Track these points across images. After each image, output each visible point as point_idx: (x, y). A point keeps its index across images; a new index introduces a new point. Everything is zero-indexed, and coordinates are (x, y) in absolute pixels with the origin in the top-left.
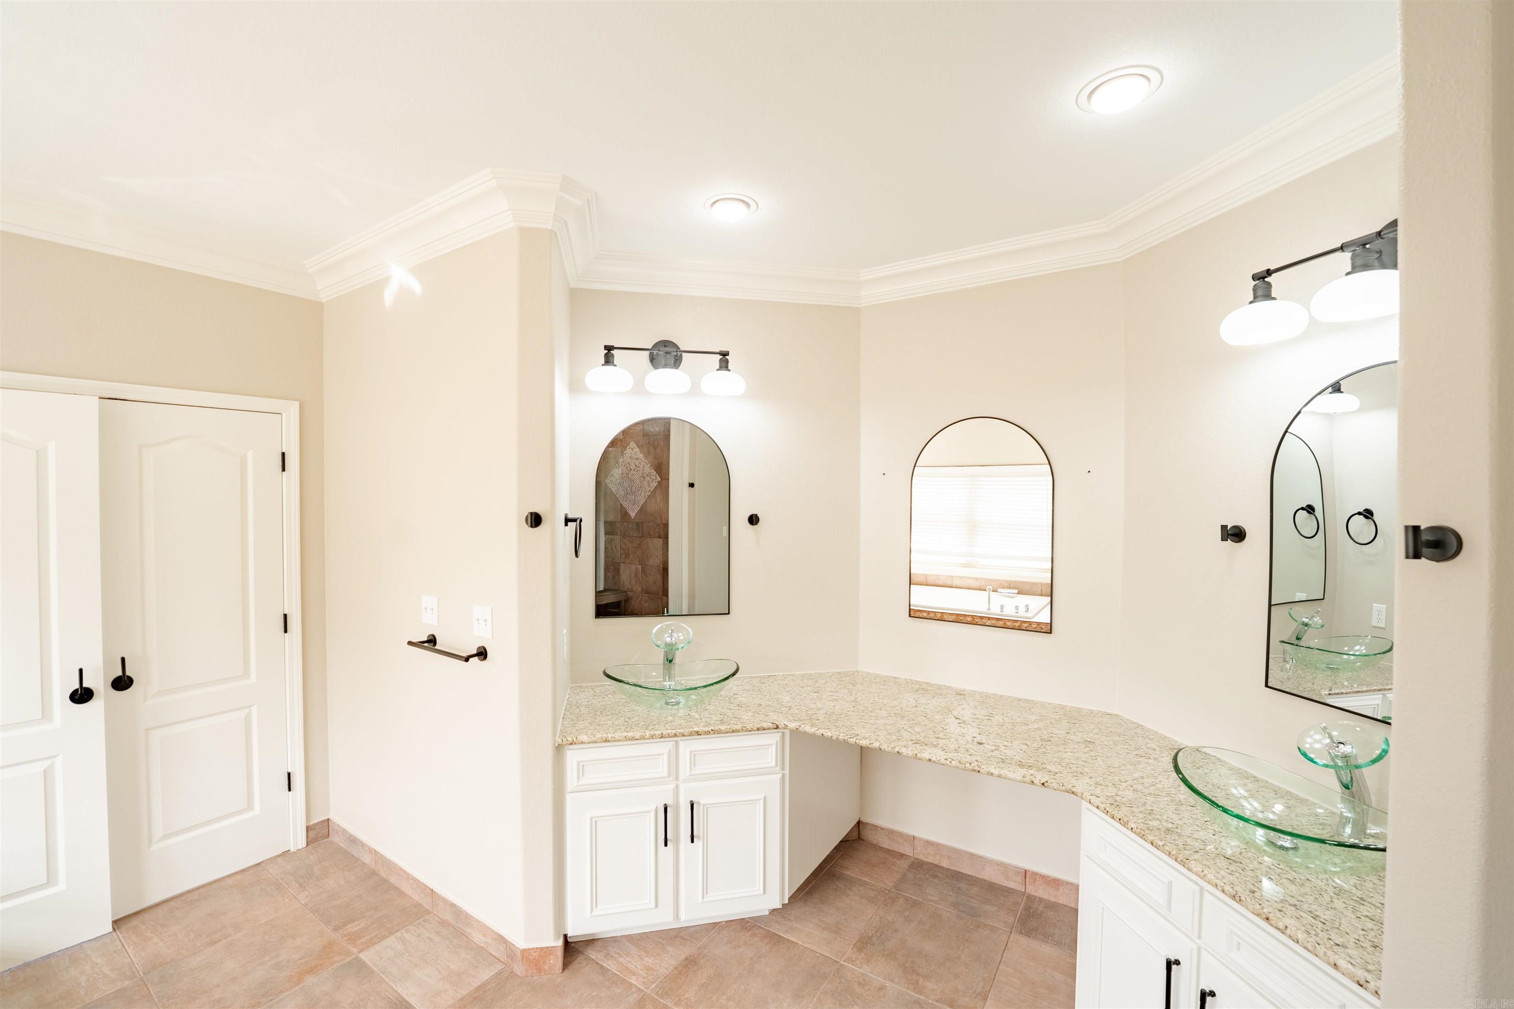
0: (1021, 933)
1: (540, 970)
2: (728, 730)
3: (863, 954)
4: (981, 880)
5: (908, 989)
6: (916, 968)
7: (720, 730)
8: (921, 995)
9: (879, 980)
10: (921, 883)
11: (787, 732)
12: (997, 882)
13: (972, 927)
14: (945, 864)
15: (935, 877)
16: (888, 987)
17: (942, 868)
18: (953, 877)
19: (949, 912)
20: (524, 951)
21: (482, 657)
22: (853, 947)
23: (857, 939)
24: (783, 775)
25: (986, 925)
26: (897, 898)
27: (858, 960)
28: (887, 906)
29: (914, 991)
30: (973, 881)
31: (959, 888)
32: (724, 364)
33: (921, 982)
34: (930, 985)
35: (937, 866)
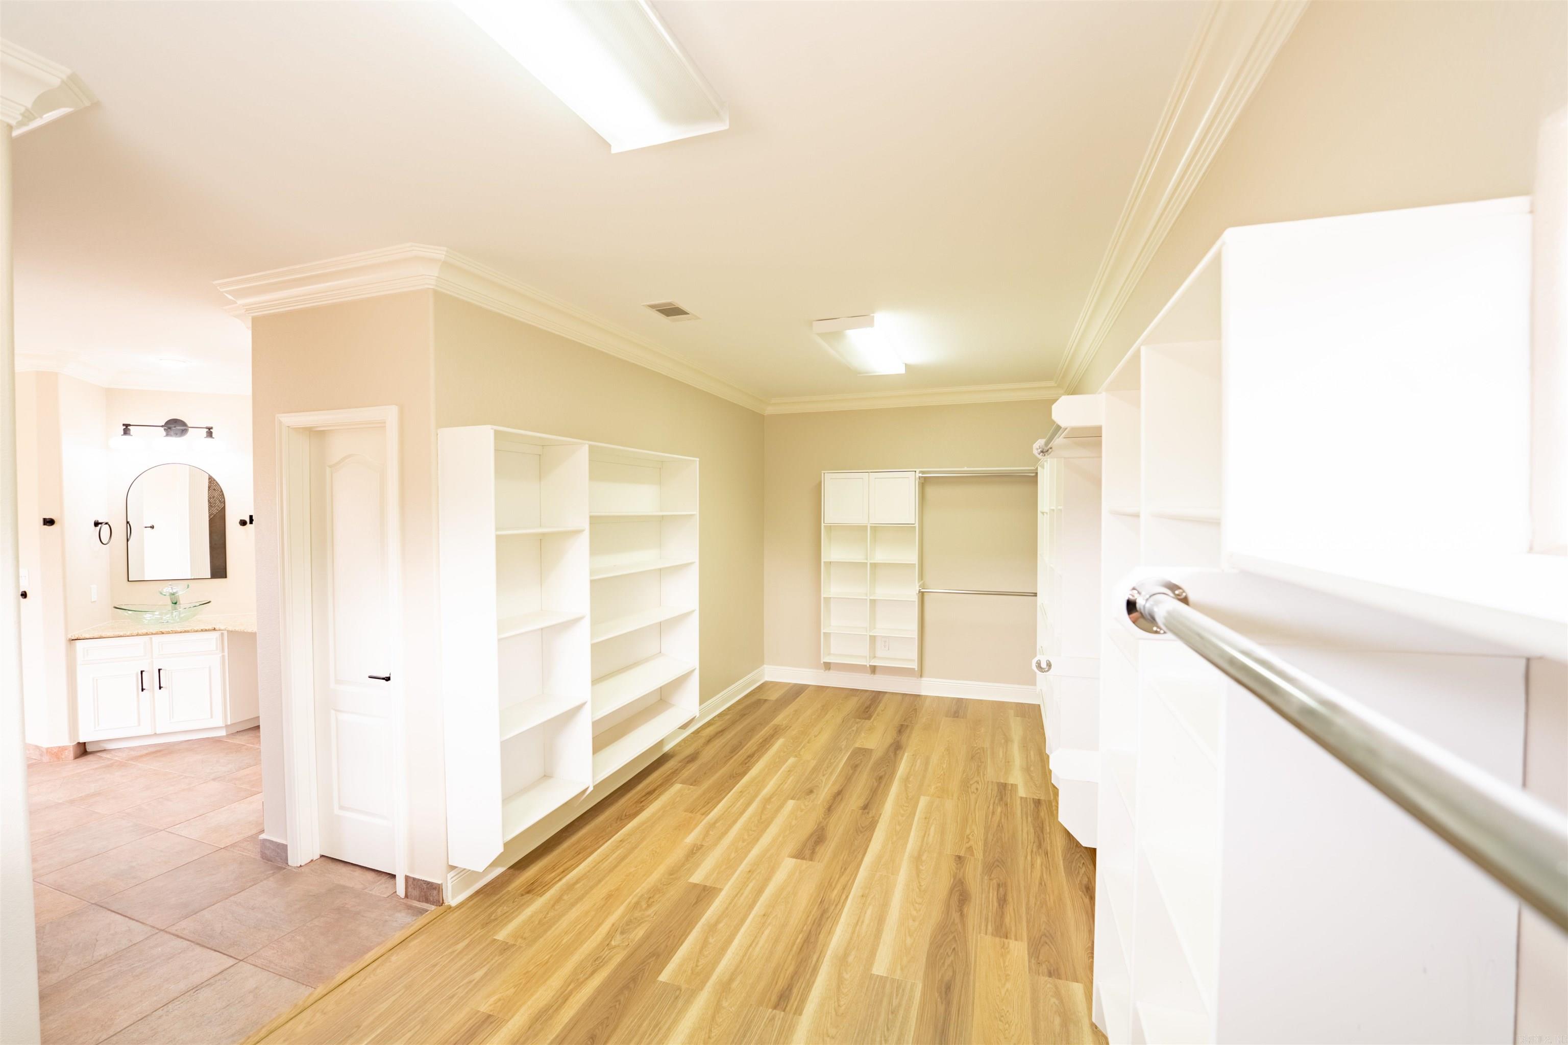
1: (59, 758)
11: (225, 633)
20: (47, 749)
21: (24, 597)
24: (223, 656)
32: (210, 434)
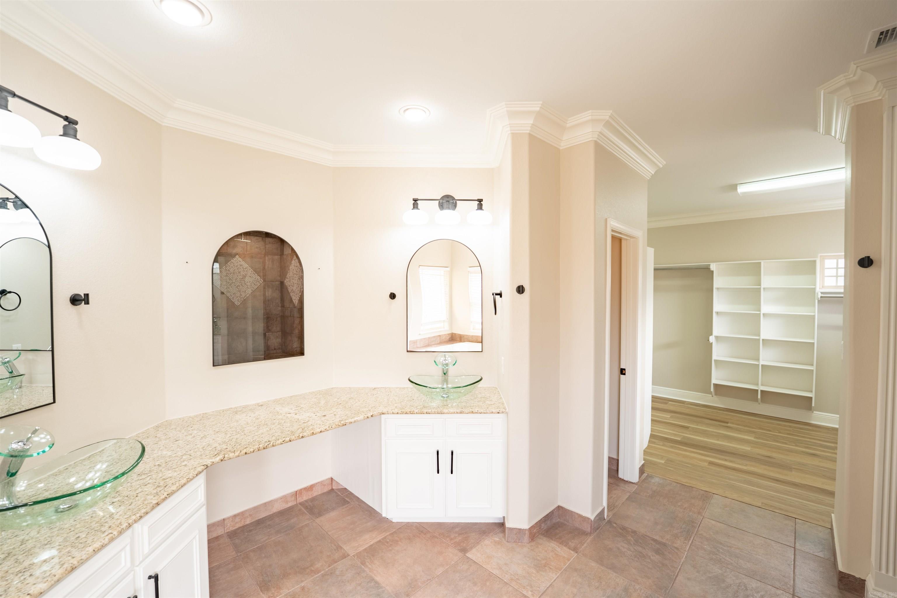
0: (318, 517)
2: (179, 487)
3: (272, 589)
4: (272, 514)
5: (312, 576)
6: (303, 567)
7: (173, 490)
8: (321, 572)
9: (297, 588)
10: (248, 539)
12: (282, 509)
13: (298, 533)
14: (248, 521)
15: (250, 531)
16: (304, 585)
17: (247, 525)
18: (259, 524)
19: (280, 537)
22: (262, 593)
23: (258, 588)
25: (302, 527)
26: (247, 555)
27: (274, 593)
28: (248, 562)
29: (316, 574)
30: (271, 517)
31: (269, 525)
33: (313, 569)
34: (318, 565)
35: (243, 527)
